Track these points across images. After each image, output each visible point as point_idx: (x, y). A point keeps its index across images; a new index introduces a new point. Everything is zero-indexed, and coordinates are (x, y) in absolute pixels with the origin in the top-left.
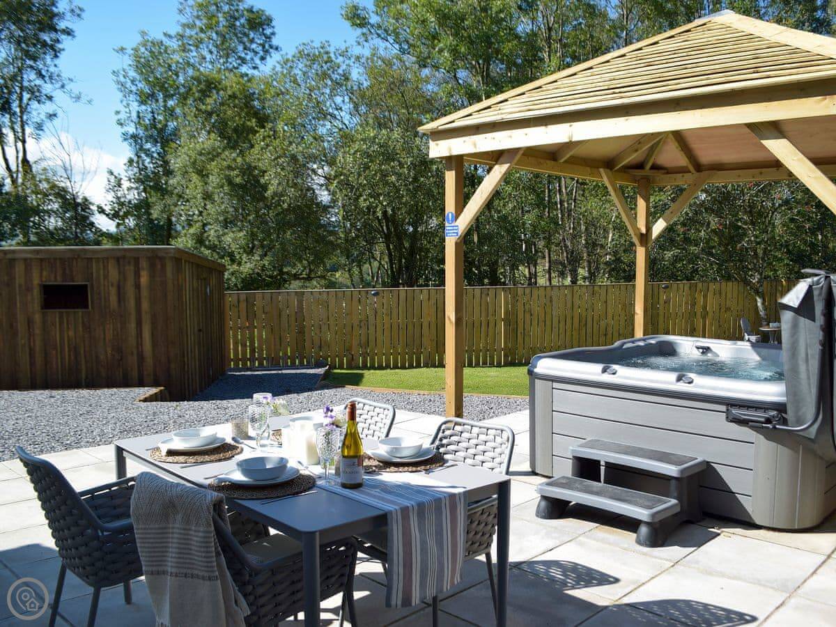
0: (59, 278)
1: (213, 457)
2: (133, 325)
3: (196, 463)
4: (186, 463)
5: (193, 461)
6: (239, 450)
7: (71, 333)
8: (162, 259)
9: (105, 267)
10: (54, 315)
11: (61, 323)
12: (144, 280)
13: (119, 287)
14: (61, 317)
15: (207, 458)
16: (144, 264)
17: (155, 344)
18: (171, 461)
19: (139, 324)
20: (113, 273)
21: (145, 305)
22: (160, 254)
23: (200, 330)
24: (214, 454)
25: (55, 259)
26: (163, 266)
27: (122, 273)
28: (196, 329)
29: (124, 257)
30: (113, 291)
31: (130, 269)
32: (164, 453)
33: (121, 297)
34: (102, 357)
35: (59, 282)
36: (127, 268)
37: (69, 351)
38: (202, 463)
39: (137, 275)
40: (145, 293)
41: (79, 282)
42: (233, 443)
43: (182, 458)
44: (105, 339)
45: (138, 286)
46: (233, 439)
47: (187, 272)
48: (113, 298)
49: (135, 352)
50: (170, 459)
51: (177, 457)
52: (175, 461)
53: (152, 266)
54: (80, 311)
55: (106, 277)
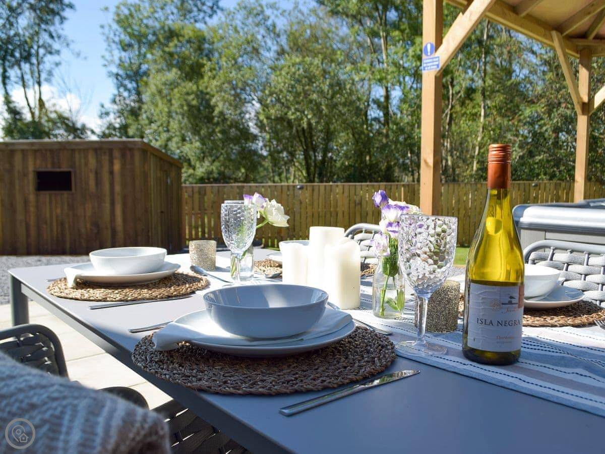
0: (49, 166)
1: (156, 293)
2: (107, 205)
3: (125, 301)
4: (105, 300)
5: (118, 297)
6: (203, 283)
7: (59, 211)
8: (131, 150)
9: (86, 157)
10: (46, 196)
11: (51, 202)
12: (117, 167)
13: (96, 173)
14: (50, 199)
15: (145, 293)
16: (117, 154)
17: (125, 221)
18: (79, 297)
19: (113, 203)
20: (92, 161)
21: (118, 188)
22: (130, 146)
23: (162, 212)
24: (159, 288)
25: (46, 150)
26: (132, 156)
27: (99, 162)
28: (159, 211)
29: (101, 149)
30: (92, 176)
31: (105, 159)
32: (71, 283)
33: (98, 182)
34: (83, 231)
35: (49, 168)
36: (103, 157)
37: (57, 225)
38: (135, 301)
39: (111, 163)
40: (117, 178)
41: (64, 169)
42: (192, 273)
43: (99, 293)
44: (85, 217)
45: (111, 173)
46: (193, 268)
47: (152, 163)
48: (92, 183)
49: (109, 226)
50: (78, 293)
51: (91, 291)
52: (86, 296)
53: (123, 156)
54: (65, 194)
55: (86, 164)
